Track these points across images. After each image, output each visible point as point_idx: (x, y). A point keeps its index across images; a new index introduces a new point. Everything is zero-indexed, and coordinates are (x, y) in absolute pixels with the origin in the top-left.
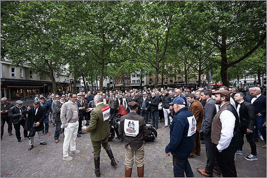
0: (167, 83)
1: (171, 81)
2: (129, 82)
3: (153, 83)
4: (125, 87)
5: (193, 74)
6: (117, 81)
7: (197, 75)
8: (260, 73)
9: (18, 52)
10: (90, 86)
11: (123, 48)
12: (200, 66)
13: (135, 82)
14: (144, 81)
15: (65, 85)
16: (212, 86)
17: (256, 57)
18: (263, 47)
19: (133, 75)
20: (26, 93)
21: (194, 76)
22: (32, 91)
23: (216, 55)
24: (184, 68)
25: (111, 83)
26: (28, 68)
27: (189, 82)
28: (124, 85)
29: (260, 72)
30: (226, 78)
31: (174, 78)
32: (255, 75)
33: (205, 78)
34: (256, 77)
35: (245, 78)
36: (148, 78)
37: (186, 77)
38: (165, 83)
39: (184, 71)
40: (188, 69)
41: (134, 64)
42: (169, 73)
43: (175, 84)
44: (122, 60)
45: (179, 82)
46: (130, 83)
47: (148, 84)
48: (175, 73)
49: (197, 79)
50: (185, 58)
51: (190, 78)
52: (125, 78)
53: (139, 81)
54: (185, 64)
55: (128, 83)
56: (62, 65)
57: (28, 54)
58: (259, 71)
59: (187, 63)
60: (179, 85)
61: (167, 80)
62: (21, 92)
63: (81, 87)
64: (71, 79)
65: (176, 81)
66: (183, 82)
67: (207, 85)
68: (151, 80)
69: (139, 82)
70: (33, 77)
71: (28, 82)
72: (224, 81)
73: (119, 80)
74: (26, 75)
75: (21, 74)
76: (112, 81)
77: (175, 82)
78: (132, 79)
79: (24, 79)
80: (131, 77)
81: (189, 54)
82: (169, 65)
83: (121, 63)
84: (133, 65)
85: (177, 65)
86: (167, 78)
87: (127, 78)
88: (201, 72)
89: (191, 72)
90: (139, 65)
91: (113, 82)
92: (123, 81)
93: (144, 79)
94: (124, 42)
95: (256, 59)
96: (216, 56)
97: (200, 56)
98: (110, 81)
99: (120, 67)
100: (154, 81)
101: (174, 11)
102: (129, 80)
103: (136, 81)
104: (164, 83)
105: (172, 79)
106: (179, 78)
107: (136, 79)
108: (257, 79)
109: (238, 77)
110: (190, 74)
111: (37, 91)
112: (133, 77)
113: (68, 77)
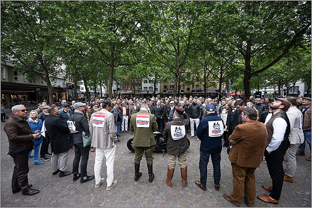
0: (183, 91)
1: (188, 89)
3: (168, 91)
4: (136, 95)
5: (212, 82)
6: (126, 87)
7: (217, 83)
8: (281, 84)
9: (5, 45)
10: (92, 92)
11: (136, 48)
12: (221, 73)
13: (146, 88)
14: (157, 88)
15: (60, 90)
16: (231, 96)
17: (279, 67)
18: (287, 56)
19: (144, 81)
20: (10, 98)
21: (214, 84)
22: (17, 97)
23: (238, 61)
24: (203, 75)
25: (118, 89)
26: (12, 67)
27: (208, 91)
28: (135, 93)
29: (281, 82)
30: (248, 87)
31: (191, 86)
32: (275, 86)
33: (225, 87)
34: (276, 88)
35: (265, 88)
36: (163, 85)
37: (204, 86)
38: (182, 91)
39: (203, 79)
40: (208, 76)
41: (149, 68)
42: (186, 80)
43: (192, 92)
44: (134, 62)
45: (197, 91)
46: (142, 90)
47: (162, 92)
48: (193, 80)
49: (216, 87)
50: (205, 63)
51: (210, 87)
52: (135, 84)
53: (152, 87)
54: (205, 70)
55: (138, 90)
56: (56, 65)
57: (17, 49)
58: (279, 82)
59: (207, 69)
60: (197, 93)
61: (184, 88)
62: (3, 98)
63: (80, 94)
64: (68, 83)
65: (194, 90)
66: (201, 91)
67: (226, 94)
68: (165, 87)
69: (152, 89)
70: (18, 79)
71: (12, 85)
72: (247, 91)
74: (9, 76)
75: (2, 74)
76: (119, 87)
77: (192, 90)
78: (144, 85)
79: (7, 81)
81: (209, 60)
82: (187, 71)
83: (133, 66)
84: (147, 69)
85: (196, 72)
86: (184, 86)
87: (138, 85)
88: (221, 80)
89: (211, 80)
90: (155, 69)
91: (121, 88)
92: (134, 87)
93: (158, 86)
94: (138, 41)
95: (278, 68)
96: (238, 63)
97: (222, 63)
98: (117, 87)
99: (132, 71)
100: (169, 89)
101: (201, 9)
103: (148, 88)
104: (180, 91)
105: (189, 87)
106: (197, 86)
107: (148, 85)
108: (277, 89)
109: (259, 87)
110: (210, 82)
111: (24, 97)
112: (144, 83)
113: (65, 80)
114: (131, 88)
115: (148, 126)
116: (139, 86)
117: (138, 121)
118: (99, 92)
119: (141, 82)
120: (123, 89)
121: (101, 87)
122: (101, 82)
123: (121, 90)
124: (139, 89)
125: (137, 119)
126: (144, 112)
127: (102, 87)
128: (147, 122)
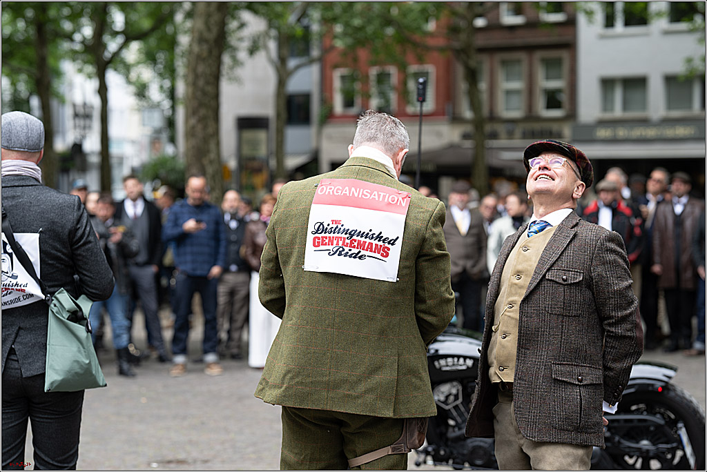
2: (553, 100)
6: (382, 78)
13: (634, 94)
19: (608, 3)
25: (294, 108)
28: (480, 148)
46: (572, 116)
55: (531, 117)
73: (402, 67)
76: (305, 79)
80: (589, 32)
91: (326, 102)
98: (281, 83)
102: (552, 66)
103: (656, 91)
107: (656, 50)
112: (609, 22)
114: (447, 96)
115: (386, 269)
116: (540, 73)
117: (321, 229)
118: (77, 148)
119: (571, 23)
120: (349, 103)
121: (103, 91)
122: (102, 25)
123: (328, 116)
124: (540, 102)
125: (320, 214)
126: (369, 170)
127: (113, 78)
128: (381, 244)
